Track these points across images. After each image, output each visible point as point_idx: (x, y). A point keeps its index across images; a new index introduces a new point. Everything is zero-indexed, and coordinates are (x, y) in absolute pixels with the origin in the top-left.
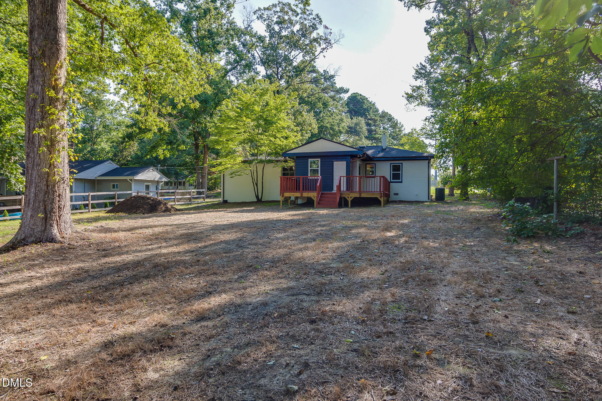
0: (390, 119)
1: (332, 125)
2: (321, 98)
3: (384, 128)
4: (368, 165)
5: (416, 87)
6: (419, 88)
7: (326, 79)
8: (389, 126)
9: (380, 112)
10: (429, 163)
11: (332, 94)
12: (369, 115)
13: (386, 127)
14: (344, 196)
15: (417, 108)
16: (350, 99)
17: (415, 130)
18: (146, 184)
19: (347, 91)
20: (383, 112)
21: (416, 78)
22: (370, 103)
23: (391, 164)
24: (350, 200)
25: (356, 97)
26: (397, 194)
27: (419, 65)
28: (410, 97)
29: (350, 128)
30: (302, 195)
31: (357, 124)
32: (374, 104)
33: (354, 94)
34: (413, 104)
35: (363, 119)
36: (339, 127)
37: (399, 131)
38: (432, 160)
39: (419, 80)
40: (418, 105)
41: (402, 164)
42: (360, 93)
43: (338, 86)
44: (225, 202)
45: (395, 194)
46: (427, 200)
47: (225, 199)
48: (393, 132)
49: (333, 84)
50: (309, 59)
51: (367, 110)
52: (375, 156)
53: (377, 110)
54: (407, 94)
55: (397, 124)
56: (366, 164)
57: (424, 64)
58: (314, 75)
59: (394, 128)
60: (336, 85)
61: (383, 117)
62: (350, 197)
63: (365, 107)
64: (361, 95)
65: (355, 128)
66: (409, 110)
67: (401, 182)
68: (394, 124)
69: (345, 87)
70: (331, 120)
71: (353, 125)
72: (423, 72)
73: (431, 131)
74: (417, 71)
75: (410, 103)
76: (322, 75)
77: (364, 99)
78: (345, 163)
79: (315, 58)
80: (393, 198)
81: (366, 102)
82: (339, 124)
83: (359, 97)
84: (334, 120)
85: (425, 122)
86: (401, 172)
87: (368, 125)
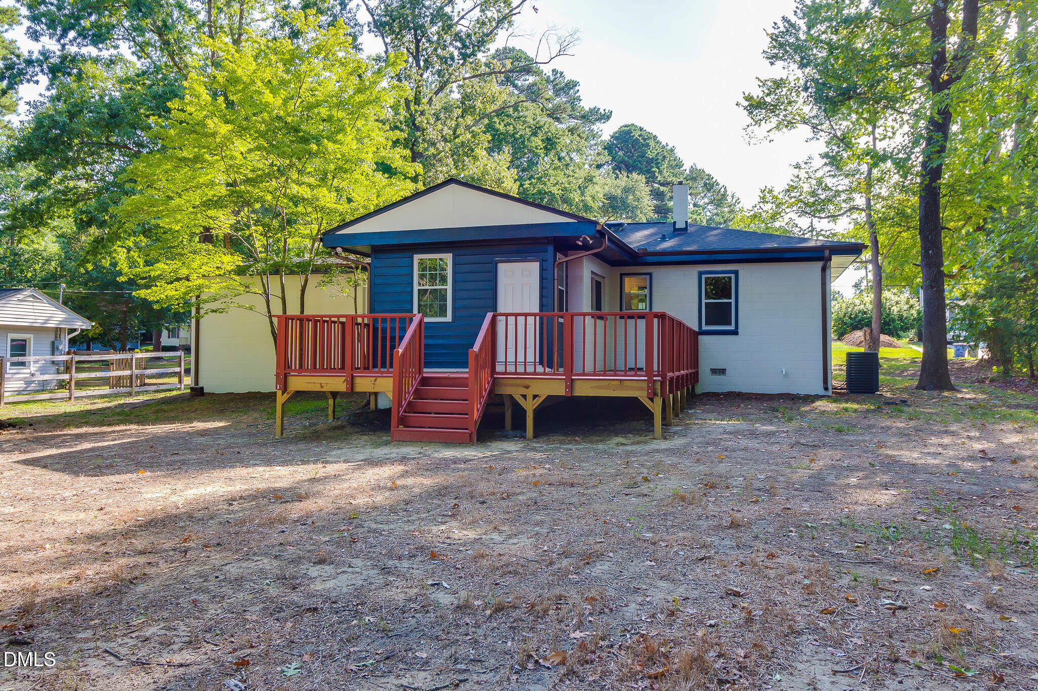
0: (710, 185)
1: (564, 189)
2: (539, 128)
3: (695, 205)
4: (627, 280)
5: (775, 82)
6: (779, 84)
7: (558, 92)
8: (706, 200)
9: (687, 167)
10: (824, 269)
11: (573, 123)
12: (660, 172)
13: (701, 203)
14: (507, 391)
15: (775, 135)
16: (616, 138)
17: (770, 191)
18: (12, 336)
19: (606, 117)
20: (693, 169)
21: (773, 58)
22: (663, 147)
23: (700, 274)
24: (530, 406)
25: (629, 132)
26: (722, 372)
27: (780, 24)
28: (754, 106)
29: (611, 198)
30: (352, 383)
31: (627, 190)
32: (672, 150)
33: (625, 126)
34: (765, 126)
35: (642, 178)
36: (582, 194)
37: (731, 212)
38: (836, 260)
39: (779, 64)
40: (777, 127)
41: (736, 273)
42: (639, 124)
43: (586, 104)
44: (197, 392)
45: (714, 371)
46: (821, 392)
47: (200, 385)
48: (717, 214)
49: (574, 101)
50: (496, 16)
51: (655, 162)
52: (650, 249)
53: (679, 165)
54: (748, 98)
55: (724, 196)
56: (622, 275)
57: (793, 19)
58: (531, 79)
59: (718, 205)
60: (582, 104)
61: (694, 179)
62: (530, 393)
63: (650, 155)
64: (641, 129)
65: (623, 201)
66: (753, 141)
67: (735, 333)
68: (720, 197)
69: (603, 107)
70: (562, 179)
71: (619, 192)
72: (792, 40)
73: (813, 194)
74: (774, 38)
75: (758, 123)
76: (548, 81)
77: (649, 138)
78: (535, 267)
79: (511, 14)
80: (708, 383)
81: (652, 143)
82: (582, 189)
83: (636, 134)
84: (571, 179)
85: (796, 172)
86: (733, 301)
87: (657, 195)
